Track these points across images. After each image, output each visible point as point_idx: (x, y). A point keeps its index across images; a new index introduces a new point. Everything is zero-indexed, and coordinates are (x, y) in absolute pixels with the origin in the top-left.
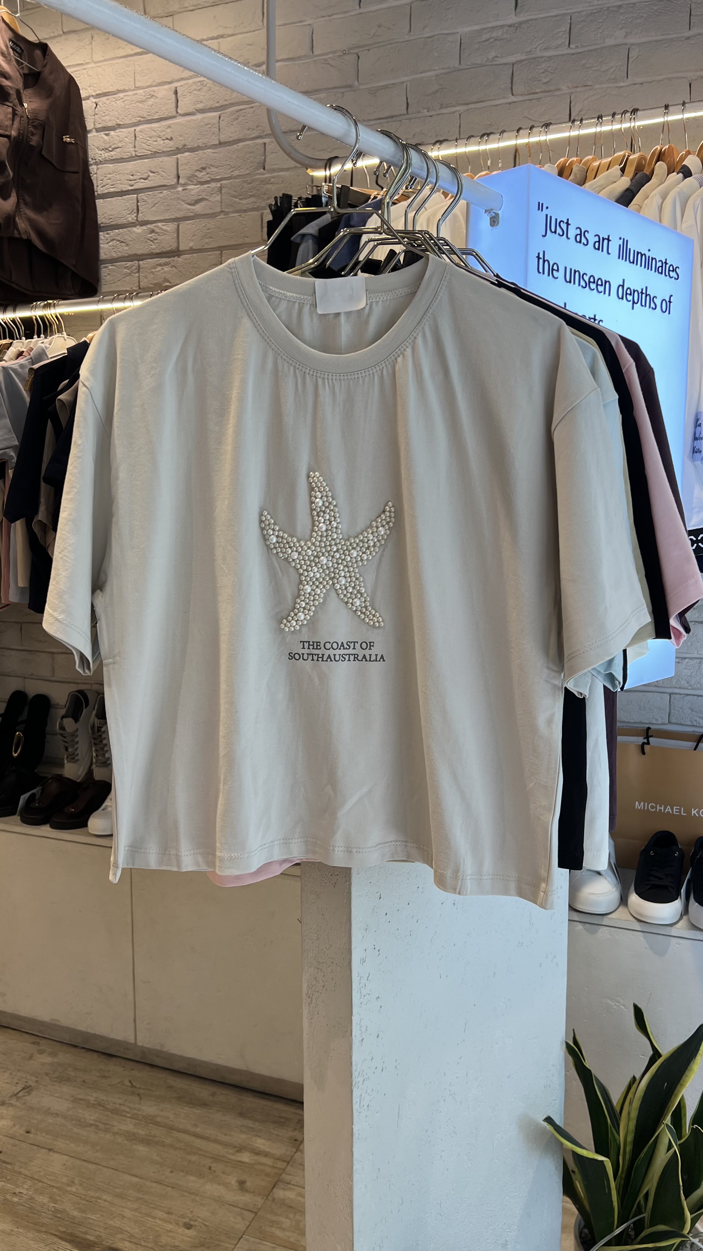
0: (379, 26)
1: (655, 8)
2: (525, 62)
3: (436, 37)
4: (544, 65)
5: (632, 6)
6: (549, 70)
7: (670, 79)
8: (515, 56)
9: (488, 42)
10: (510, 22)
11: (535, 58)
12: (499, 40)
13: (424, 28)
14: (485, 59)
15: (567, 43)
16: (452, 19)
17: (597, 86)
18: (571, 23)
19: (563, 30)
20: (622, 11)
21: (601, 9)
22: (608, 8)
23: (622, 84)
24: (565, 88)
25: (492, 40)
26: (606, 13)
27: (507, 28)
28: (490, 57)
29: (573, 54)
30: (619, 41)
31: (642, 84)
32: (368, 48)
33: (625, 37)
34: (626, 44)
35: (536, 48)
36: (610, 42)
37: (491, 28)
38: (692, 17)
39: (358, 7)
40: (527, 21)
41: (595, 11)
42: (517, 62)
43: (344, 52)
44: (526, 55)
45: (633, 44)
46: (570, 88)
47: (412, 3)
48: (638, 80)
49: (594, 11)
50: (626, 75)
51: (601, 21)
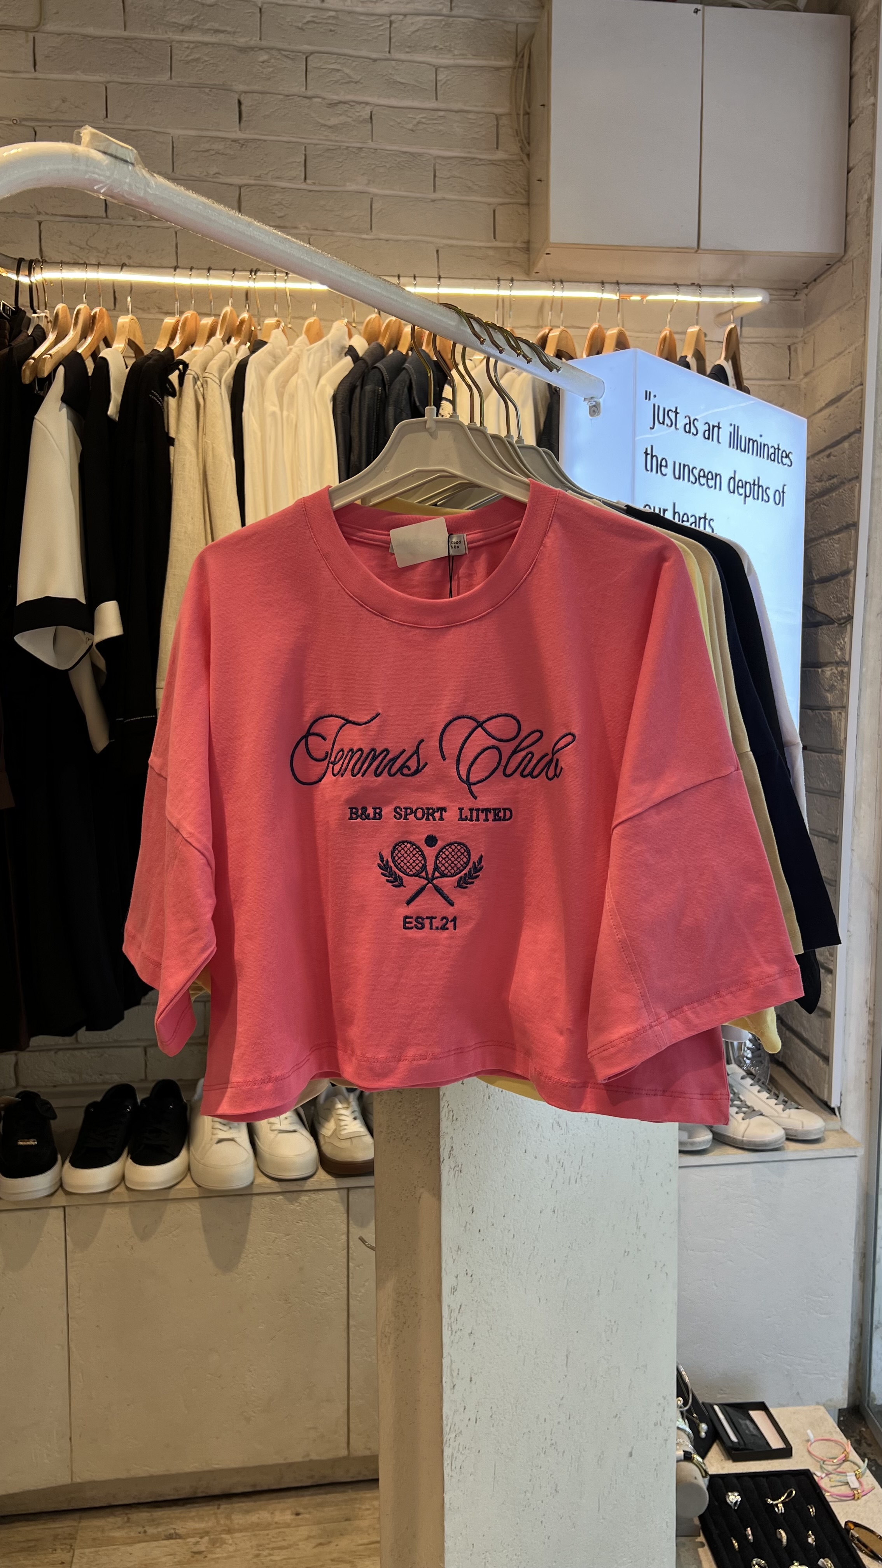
0: (63, 101)
1: (399, 160)
2: (254, 188)
3: (141, 132)
4: (277, 196)
5: (373, 151)
6: (284, 202)
7: (417, 241)
8: (241, 177)
9: (206, 154)
10: (233, 136)
11: (266, 186)
12: (223, 154)
13: (126, 117)
14: (205, 173)
15: (303, 177)
16: (160, 114)
17: (338, 233)
18: (306, 155)
19: (298, 160)
20: (363, 155)
21: (340, 146)
22: (348, 147)
23: (364, 236)
24: (302, 228)
25: (212, 152)
26: (345, 152)
27: (229, 143)
28: (212, 173)
29: (311, 191)
30: (360, 188)
31: (387, 240)
32: (50, 124)
33: (369, 183)
34: (369, 193)
35: (266, 174)
36: (351, 187)
37: (211, 137)
38: (436, 179)
39: (33, 70)
40: (254, 140)
41: (334, 148)
42: (245, 185)
43: (15, 122)
44: (255, 180)
45: (376, 195)
46: (307, 229)
47: (108, 82)
48: (383, 236)
49: (331, 147)
50: (369, 227)
51: (340, 160)
